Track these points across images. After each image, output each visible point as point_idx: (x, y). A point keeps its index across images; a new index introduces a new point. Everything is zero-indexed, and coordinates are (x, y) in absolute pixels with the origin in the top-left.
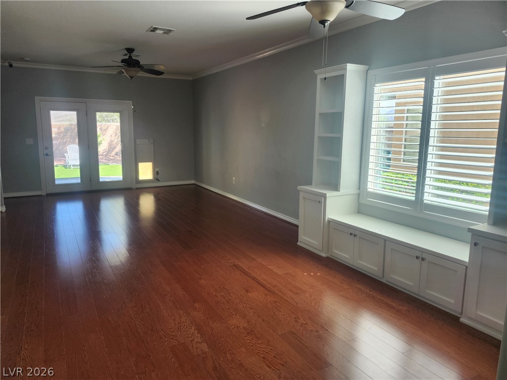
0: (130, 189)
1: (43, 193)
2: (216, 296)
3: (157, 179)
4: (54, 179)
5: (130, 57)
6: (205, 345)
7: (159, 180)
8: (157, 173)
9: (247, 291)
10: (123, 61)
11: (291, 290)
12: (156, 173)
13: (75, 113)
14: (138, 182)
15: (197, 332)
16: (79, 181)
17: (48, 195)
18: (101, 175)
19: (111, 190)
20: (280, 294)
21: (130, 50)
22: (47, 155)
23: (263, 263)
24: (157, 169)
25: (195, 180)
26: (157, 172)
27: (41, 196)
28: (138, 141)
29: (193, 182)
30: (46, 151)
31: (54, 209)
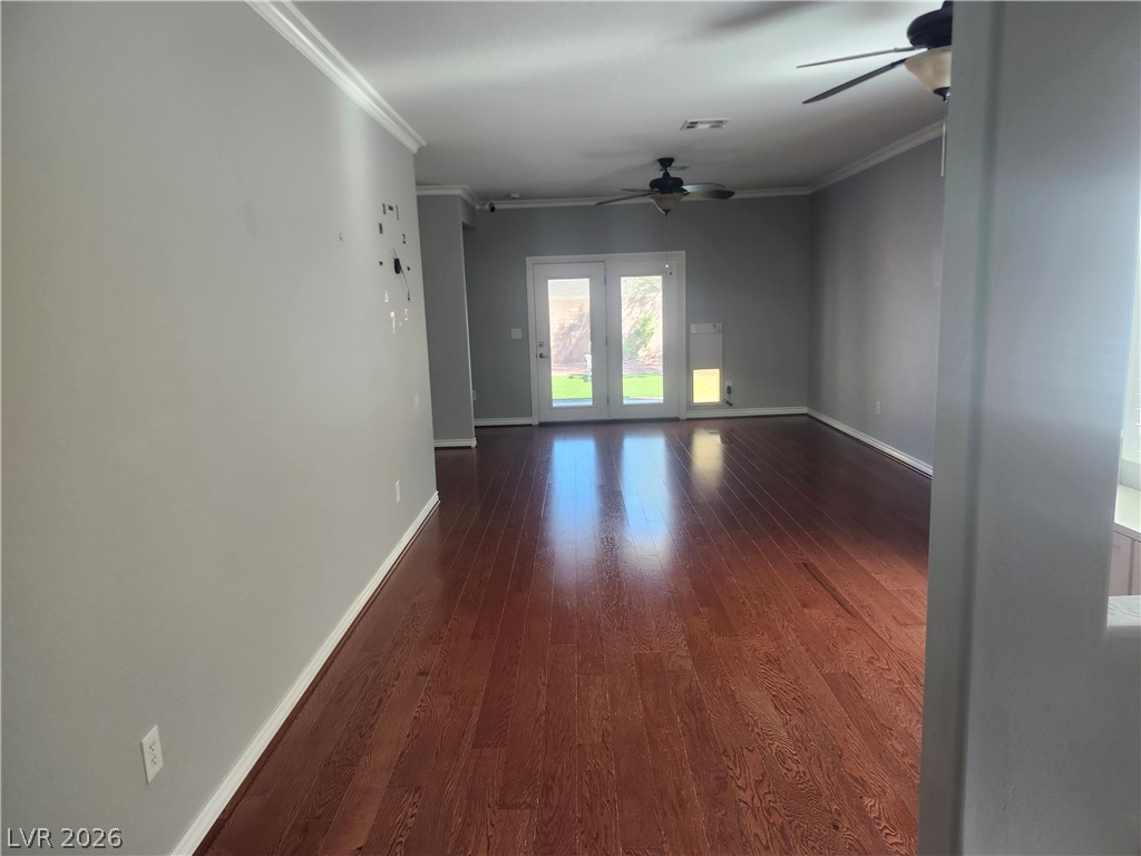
0: (677, 420)
1: (534, 421)
2: (743, 603)
3: (727, 403)
4: (551, 400)
5: (666, 174)
6: (690, 661)
7: (731, 405)
8: (729, 390)
9: (804, 606)
10: (654, 184)
11: (894, 618)
12: (727, 391)
13: (588, 280)
14: (691, 406)
15: (685, 643)
16: (590, 403)
17: (542, 425)
18: (626, 393)
19: (643, 421)
20: (868, 620)
21: (666, 162)
22: (541, 356)
23: (866, 567)
24: (729, 383)
25: (810, 406)
26: (729, 388)
27: (530, 425)
28: (693, 328)
29: (805, 410)
30: (540, 351)
31: (549, 450)
